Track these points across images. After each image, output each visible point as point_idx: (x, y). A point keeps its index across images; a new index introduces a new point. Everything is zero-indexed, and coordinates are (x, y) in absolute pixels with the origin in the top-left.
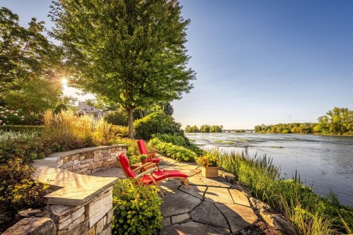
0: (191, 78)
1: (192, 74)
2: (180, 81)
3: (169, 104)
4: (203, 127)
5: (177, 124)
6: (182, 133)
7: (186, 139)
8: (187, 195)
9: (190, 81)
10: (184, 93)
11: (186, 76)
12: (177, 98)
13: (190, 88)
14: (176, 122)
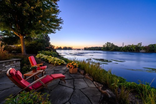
0: (61, 23)
1: (61, 21)
2: (54, 23)
3: (48, 36)
4: (64, 48)
5: (52, 46)
6: (55, 50)
7: (57, 53)
8: (65, 87)
9: (60, 24)
10: (57, 30)
11: (58, 21)
12: (53, 32)
13: (60, 28)
14: (52, 45)
